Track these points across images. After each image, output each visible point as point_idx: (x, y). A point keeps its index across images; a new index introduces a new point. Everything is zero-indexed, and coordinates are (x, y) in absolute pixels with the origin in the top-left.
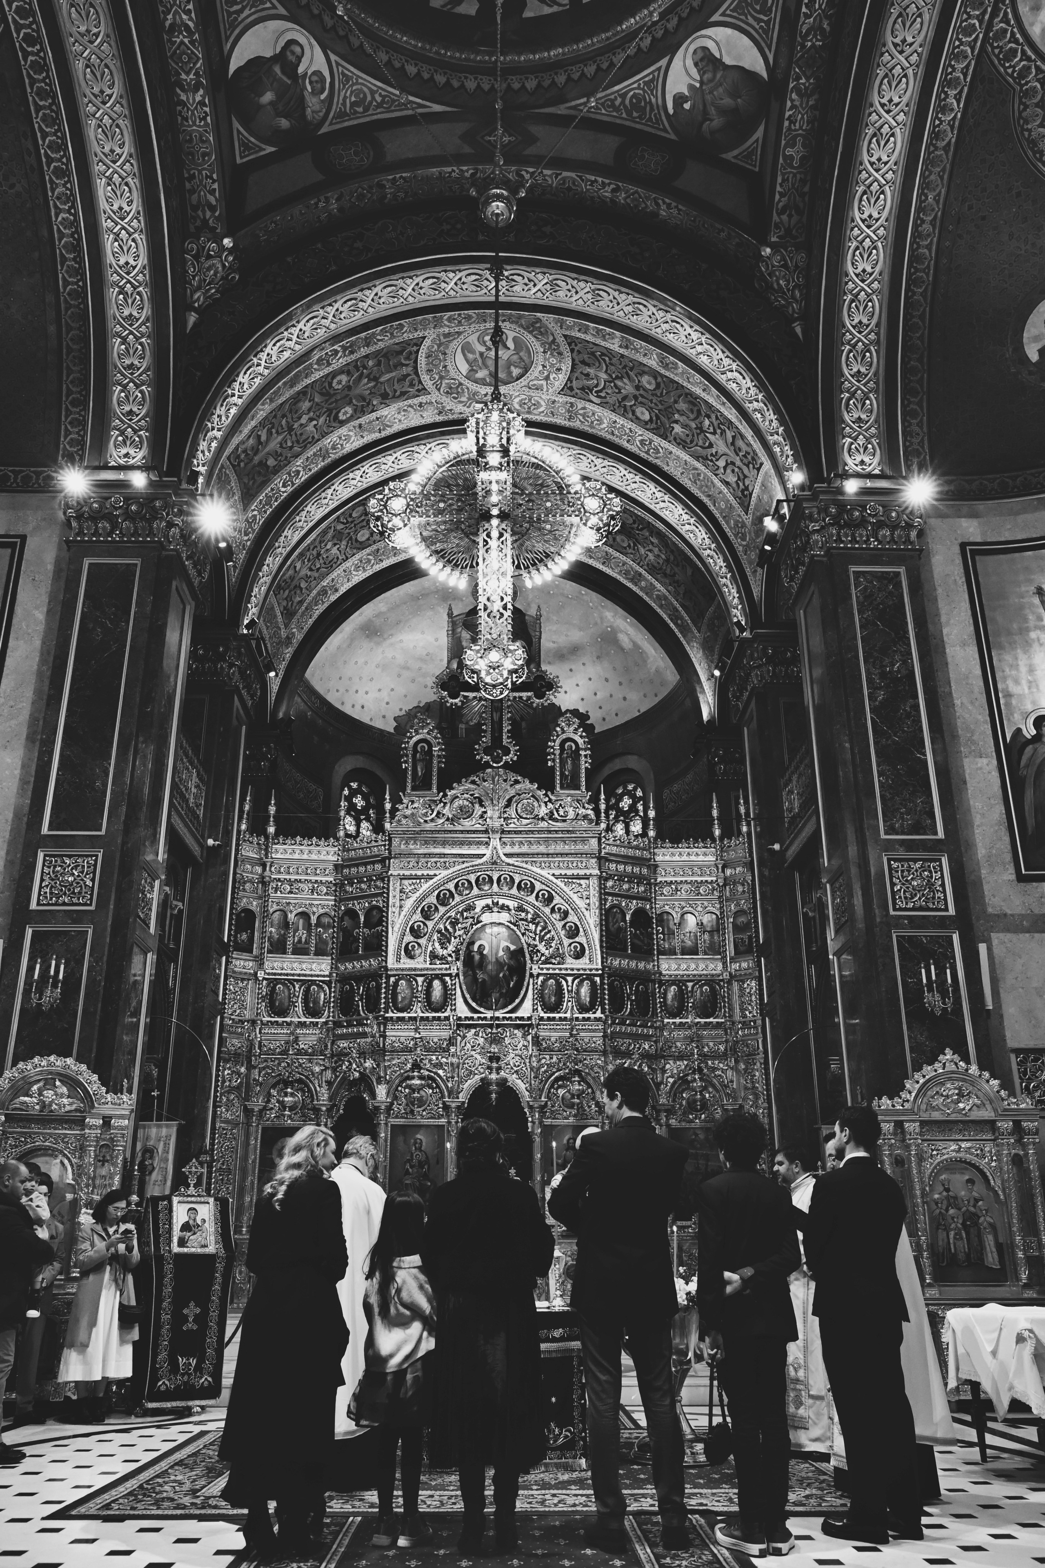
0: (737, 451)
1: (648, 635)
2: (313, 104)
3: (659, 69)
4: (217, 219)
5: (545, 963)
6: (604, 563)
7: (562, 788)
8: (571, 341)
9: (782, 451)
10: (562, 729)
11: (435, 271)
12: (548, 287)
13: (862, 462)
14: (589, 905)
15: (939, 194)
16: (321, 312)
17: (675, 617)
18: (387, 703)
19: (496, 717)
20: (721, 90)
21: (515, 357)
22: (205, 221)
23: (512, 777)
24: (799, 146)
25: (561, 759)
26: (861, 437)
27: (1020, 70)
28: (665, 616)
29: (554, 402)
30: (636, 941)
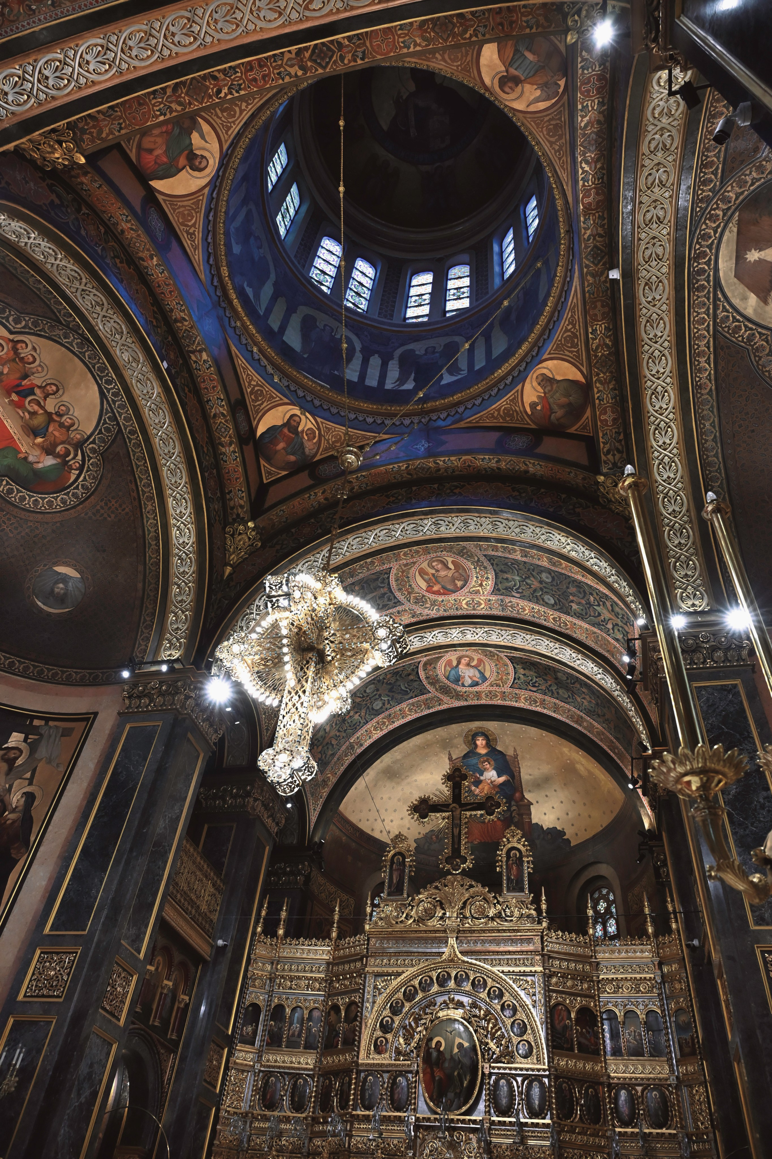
0: (617, 615)
1: (596, 764)
2: (309, 447)
3: (517, 391)
4: (245, 512)
5: (497, 1061)
6: (554, 712)
7: (508, 890)
8: (490, 558)
9: (636, 607)
10: (508, 840)
11: (388, 525)
12: (462, 525)
13: (693, 605)
14: (535, 1001)
15: (714, 422)
16: (312, 558)
17: (613, 748)
18: (409, 829)
19: (456, 831)
20: (558, 394)
21: (456, 574)
22: (238, 515)
23: (468, 882)
24: (609, 412)
25: (507, 865)
26: (690, 587)
27: (748, 337)
28: (605, 748)
29: (490, 600)
30: (583, 1040)
